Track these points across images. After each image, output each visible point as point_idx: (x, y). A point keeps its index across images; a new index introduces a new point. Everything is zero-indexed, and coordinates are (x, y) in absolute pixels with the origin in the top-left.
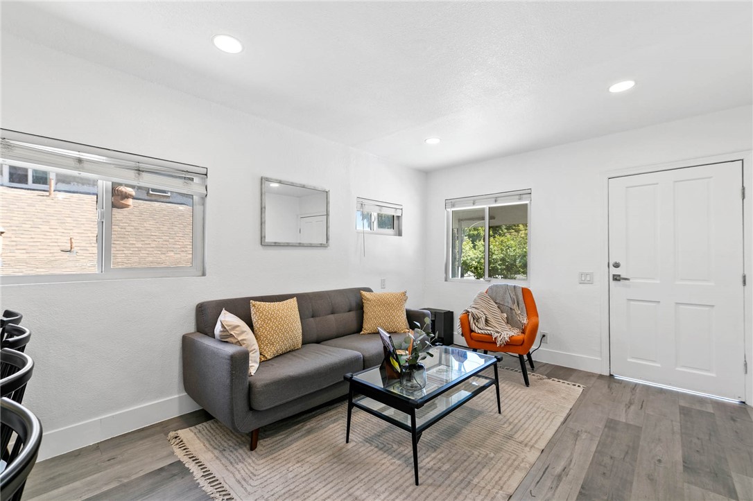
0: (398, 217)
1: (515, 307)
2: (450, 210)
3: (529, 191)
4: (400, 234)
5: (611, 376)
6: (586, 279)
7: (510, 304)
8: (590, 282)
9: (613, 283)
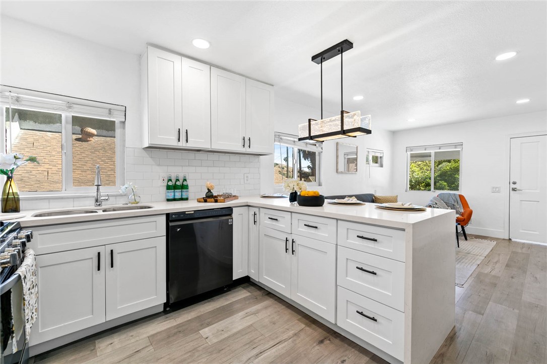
0: (381, 157)
1: (456, 204)
2: (409, 153)
3: (462, 144)
4: (382, 166)
5: (510, 239)
6: (496, 190)
7: (453, 203)
8: (499, 192)
9: (512, 192)
